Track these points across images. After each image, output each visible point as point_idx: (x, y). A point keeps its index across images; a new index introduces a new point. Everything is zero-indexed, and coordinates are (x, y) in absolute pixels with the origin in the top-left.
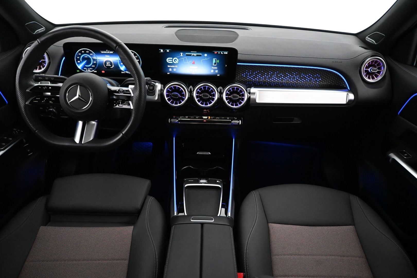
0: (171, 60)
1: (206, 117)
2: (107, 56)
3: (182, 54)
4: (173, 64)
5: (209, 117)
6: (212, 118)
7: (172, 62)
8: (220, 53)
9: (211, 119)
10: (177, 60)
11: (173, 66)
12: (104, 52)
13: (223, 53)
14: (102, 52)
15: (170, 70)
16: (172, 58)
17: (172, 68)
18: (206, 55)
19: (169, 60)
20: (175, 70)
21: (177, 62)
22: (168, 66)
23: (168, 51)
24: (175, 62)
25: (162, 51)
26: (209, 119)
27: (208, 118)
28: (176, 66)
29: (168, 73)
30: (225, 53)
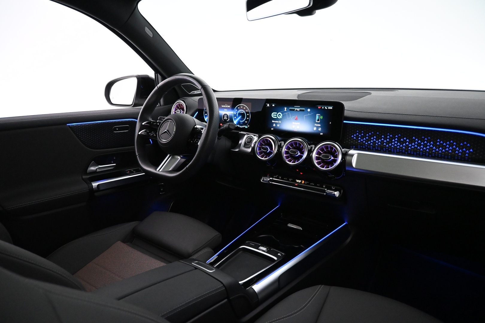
0: (276, 115)
1: (300, 181)
2: (225, 110)
3: (286, 109)
4: (277, 119)
5: (303, 181)
6: (306, 183)
7: (276, 117)
8: (324, 107)
9: (304, 184)
10: (281, 115)
11: (277, 122)
12: (224, 106)
13: (327, 107)
14: (222, 106)
15: (274, 125)
16: (276, 113)
17: (276, 124)
18: (309, 110)
19: (274, 115)
20: (278, 126)
21: (281, 117)
22: (273, 121)
23: (273, 105)
24: (279, 117)
25: (268, 105)
26: (303, 184)
27: (301, 182)
28: (280, 122)
29: (272, 129)
30: (329, 108)
